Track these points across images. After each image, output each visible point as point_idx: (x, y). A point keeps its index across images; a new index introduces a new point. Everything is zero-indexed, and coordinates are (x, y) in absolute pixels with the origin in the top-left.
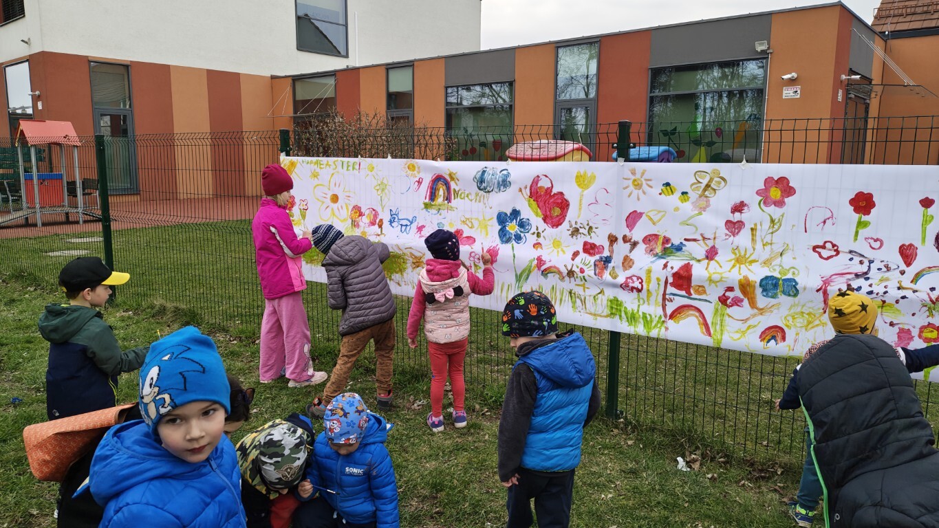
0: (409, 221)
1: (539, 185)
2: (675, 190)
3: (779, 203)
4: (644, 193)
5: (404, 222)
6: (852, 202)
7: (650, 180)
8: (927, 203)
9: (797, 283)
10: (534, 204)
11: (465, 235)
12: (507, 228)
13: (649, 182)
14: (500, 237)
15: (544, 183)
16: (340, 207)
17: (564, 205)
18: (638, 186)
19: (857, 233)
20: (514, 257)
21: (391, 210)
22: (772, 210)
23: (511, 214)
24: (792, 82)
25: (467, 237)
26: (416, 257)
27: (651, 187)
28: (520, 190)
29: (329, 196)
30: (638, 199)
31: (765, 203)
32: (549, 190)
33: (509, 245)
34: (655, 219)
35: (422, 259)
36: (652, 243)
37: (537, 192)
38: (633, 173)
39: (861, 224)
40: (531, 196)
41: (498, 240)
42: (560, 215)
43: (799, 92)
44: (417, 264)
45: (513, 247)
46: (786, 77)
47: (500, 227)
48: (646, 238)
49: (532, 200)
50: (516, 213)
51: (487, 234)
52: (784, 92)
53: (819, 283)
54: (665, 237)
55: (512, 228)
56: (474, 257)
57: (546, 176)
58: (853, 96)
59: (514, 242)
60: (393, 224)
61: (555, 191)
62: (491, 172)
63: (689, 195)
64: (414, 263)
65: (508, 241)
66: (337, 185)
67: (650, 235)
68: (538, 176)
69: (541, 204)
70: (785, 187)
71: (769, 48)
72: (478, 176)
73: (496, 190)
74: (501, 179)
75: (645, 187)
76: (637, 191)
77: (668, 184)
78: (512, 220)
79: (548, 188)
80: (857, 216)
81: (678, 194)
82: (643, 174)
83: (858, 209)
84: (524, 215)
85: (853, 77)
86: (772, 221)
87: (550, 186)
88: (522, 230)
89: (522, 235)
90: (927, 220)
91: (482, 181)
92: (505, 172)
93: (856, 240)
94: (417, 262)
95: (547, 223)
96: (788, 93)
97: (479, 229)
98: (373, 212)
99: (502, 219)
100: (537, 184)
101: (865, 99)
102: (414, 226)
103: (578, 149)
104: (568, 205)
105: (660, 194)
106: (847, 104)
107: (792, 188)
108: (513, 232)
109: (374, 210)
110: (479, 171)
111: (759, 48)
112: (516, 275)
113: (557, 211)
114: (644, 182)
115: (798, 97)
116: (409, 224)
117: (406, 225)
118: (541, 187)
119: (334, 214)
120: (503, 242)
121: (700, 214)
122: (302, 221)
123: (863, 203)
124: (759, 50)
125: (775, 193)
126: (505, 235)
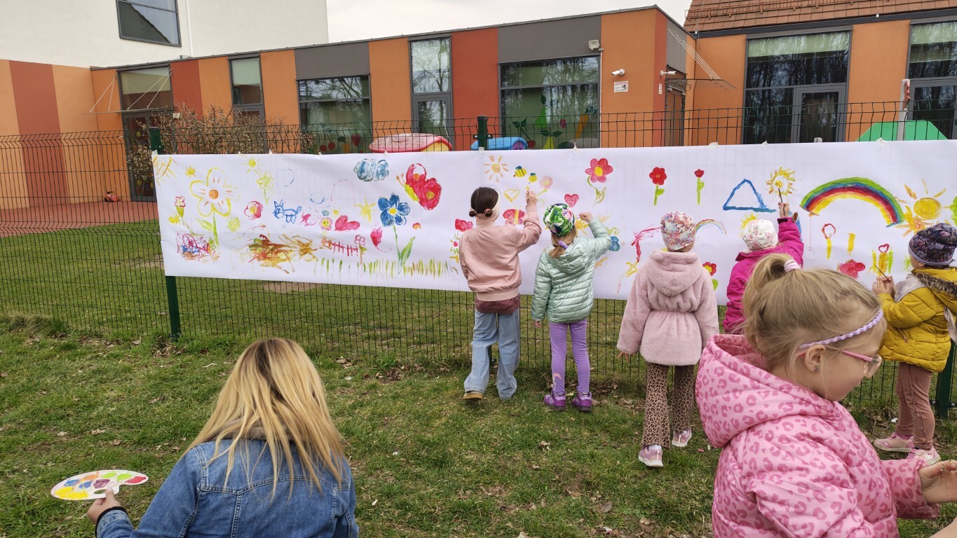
0: (294, 211)
1: (414, 173)
2: (526, 172)
3: (602, 179)
4: (502, 175)
5: (289, 213)
6: (652, 175)
7: (506, 165)
8: (699, 173)
9: (618, 240)
10: (411, 189)
11: (349, 221)
12: (388, 212)
13: (505, 167)
14: (382, 220)
15: (418, 171)
16: (220, 203)
17: (437, 189)
18: (497, 170)
19: (656, 198)
20: (397, 237)
21: (275, 202)
22: (598, 184)
23: (391, 199)
24: (620, 77)
25: (352, 222)
26: (303, 245)
27: (507, 170)
28: (398, 178)
29: (207, 193)
30: (498, 181)
31: (592, 179)
32: (423, 177)
33: (391, 227)
34: (512, 196)
35: (310, 246)
36: (510, 217)
37: (413, 179)
38: (492, 159)
39: (658, 192)
40: (407, 183)
41: (380, 223)
42: (435, 197)
43: (627, 86)
44: (305, 251)
45: (395, 229)
46: (616, 73)
47: (381, 212)
48: (505, 213)
49: (408, 186)
50: (395, 198)
51: (370, 219)
52: (615, 86)
53: (633, 239)
54: (520, 211)
55: (393, 211)
56: (359, 240)
57: (420, 165)
58: (671, 89)
59: (395, 223)
60: (278, 215)
61: (428, 177)
62: (370, 163)
63: (536, 176)
64: (302, 250)
65: (390, 223)
66: (216, 181)
67: (509, 211)
68: (413, 165)
69: (417, 189)
70: (604, 164)
71: (600, 47)
72: (358, 167)
73: (375, 178)
74: (379, 169)
75: (502, 171)
76: (496, 174)
77: (519, 168)
78: (392, 205)
79: (422, 175)
80: (655, 185)
81: (528, 176)
82: (500, 160)
83: (655, 181)
84: (402, 200)
85: (670, 72)
86: (598, 193)
87: (423, 173)
88: (402, 213)
89: (402, 217)
90: (700, 186)
91: (362, 171)
92: (383, 163)
93: (655, 204)
94: (305, 249)
95: (423, 206)
96: (619, 87)
97: (363, 214)
98: (257, 205)
99: (383, 204)
100: (412, 172)
101: (681, 92)
102: (299, 216)
103: (438, 142)
104: (440, 189)
105: (515, 176)
106: (666, 96)
107: (610, 167)
108: (393, 215)
109: (258, 203)
110: (359, 163)
111: (592, 47)
112: (399, 254)
113: (431, 195)
114: (501, 167)
115: (627, 90)
116: (294, 213)
117: (292, 216)
118: (416, 175)
119: (214, 209)
120: (385, 224)
121: (545, 191)
122: (180, 218)
123: (658, 176)
124: (592, 49)
125: (599, 171)
126: (387, 218)
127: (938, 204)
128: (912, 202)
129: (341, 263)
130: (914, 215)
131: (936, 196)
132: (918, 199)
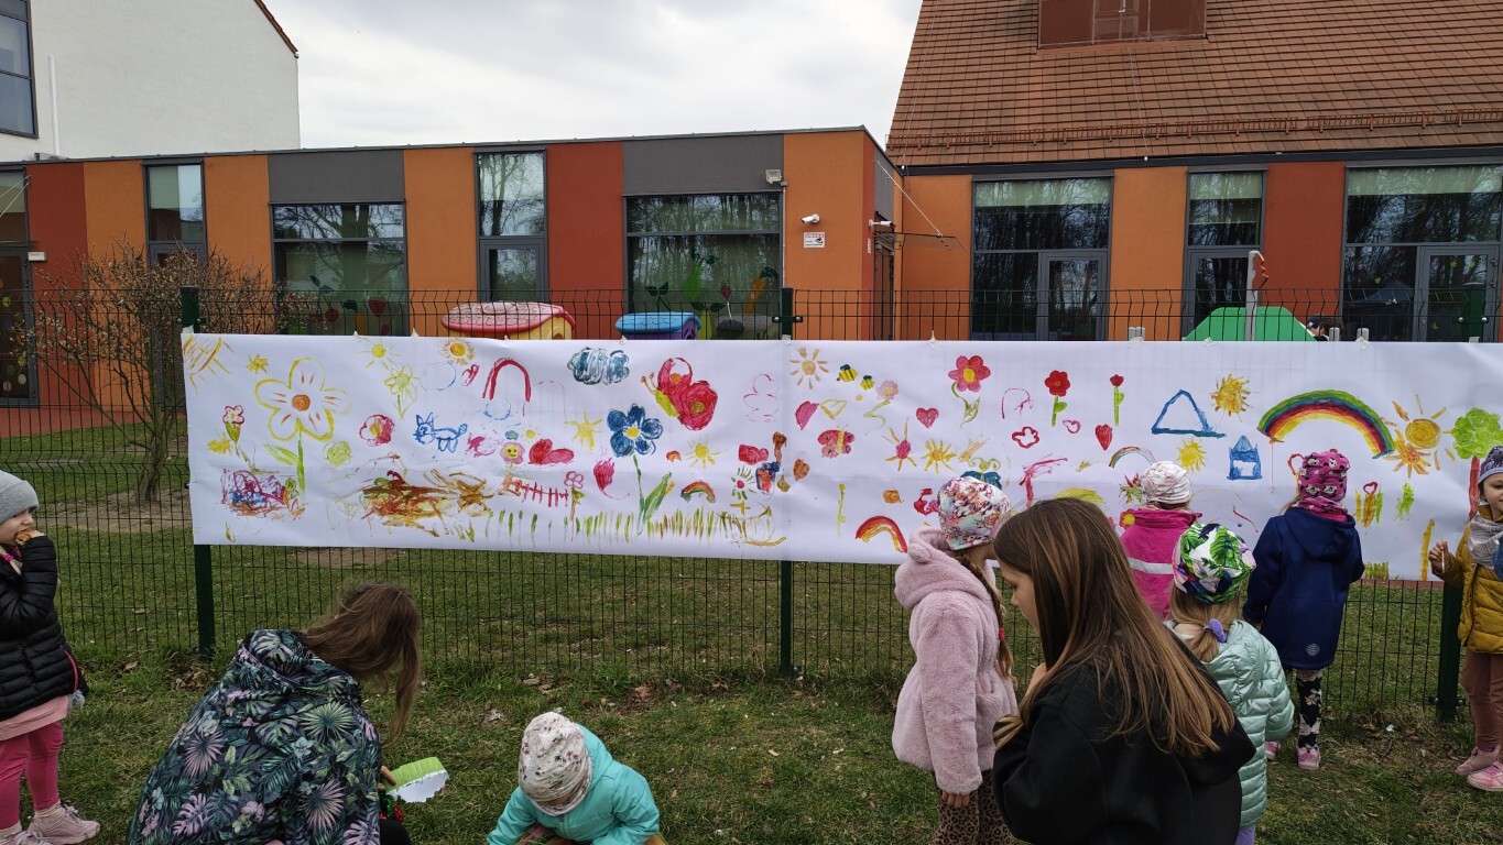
0: (454, 431)
1: (672, 372)
2: (856, 374)
3: (974, 387)
4: (818, 379)
5: (445, 435)
6: (1048, 382)
7: (825, 362)
8: (1117, 381)
9: (999, 478)
10: (665, 398)
11: (554, 448)
12: (625, 434)
13: (823, 366)
14: (614, 446)
15: (679, 370)
16: (314, 417)
17: (709, 399)
18: (810, 370)
19: (1054, 416)
20: (639, 473)
21: (418, 417)
22: (967, 394)
23: (630, 414)
24: (813, 226)
25: (559, 451)
26: (468, 488)
27: (826, 371)
28: (644, 380)
29: (289, 399)
30: (811, 387)
31: (959, 386)
32: (687, 378)
33: (629, 458)
34: (833, 411)
35: (481, 490)
36: (831, 442)
37: (669, 383)
38: (803, 353)
39: (1058, 406)
40: (660, 387)
41: (610, 453)
42: (705, 411)
43: (823, 240)
44: (469, 499)
45: (635, 461)
46: (808, 219)
47: (613, 433)
48: (822, 435)
49: (661, 393)
50: (637, 412)
51: (592, 444)
52: (806, 239)
53: (1021, 475)
54: (846, 433)
55: (633, 433)
56: (573, 480)
57: (682, 360)
58: (880, 247)
59: (636, 453)
60: (422, 439)
61: (695, 380)
62: (596, 355)
63: (873, 380)
64: (464, 498)
65: (627, 451)
66: (307, 380)
67: (828, 432)
68: (671, 360)
69: (676, 398)
70: (978, 367)
71: (782, 180)
72: (576, 361)
73: (605, 380)
74: (613, 365)
75: (818, 371)
76: (809, 376)
77: (846, 367)
78: (632, 422)
79: (685, 376)
80: (1054, 397)
81: (859, 379)
82: (815, 355)
83: (1053, 391)
84: (650, 415)
85: (883, 223)
86: (968, 407)
87: (688, 372)
88: (648, 435)
89: (649, 442)
90: (1119, 398)
91: (582, 367)
92: (619, 355)
93: (1054, 424)
94: (470, 496)
95: (685, 424)
96: (811, 241)
97: (579, 438)
98: (384, 422)
99: (616, 421)
100: (669, 371)
101: (890, 251)
102: (463, 439)
104: (716, 398)
105: (838, 379)
106: (875, 256)
107: (986, 368)
108: (634, 438)
109: (384, 418)
110: (576, 355)
111: (771, 179)
112: (642, 501)
113: (699, 408)
114: (817, 366)
115: (823, 246)
116: (453, 436)
117: (449, 439)
118: (675, 375)
119: (302, 428)
120: (618, 454)
121: (887, 402)
122: (232, 443)
123: (1058, 383)
124: (771, 182)
125: (969, 375)
126: (622, 443)
127: (1435, 427)
128: (1403, 425)
129: (535, 518)
130: (1407, 442)
131: (1433, 418)
132: (1411, 421)
